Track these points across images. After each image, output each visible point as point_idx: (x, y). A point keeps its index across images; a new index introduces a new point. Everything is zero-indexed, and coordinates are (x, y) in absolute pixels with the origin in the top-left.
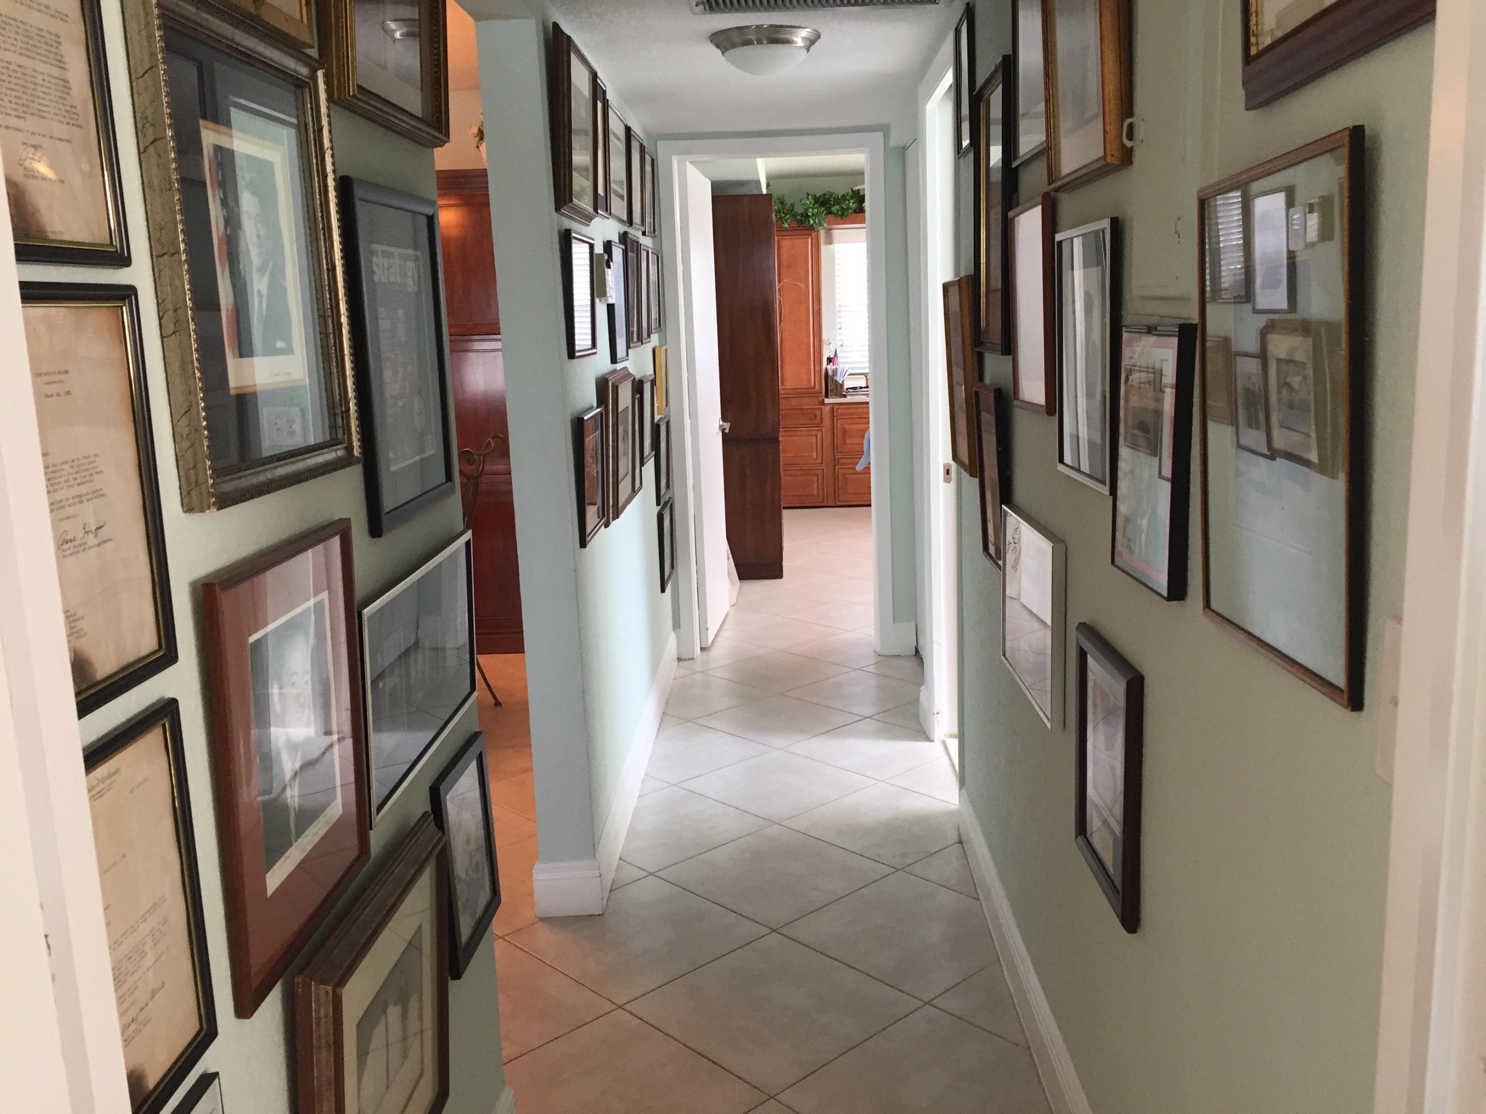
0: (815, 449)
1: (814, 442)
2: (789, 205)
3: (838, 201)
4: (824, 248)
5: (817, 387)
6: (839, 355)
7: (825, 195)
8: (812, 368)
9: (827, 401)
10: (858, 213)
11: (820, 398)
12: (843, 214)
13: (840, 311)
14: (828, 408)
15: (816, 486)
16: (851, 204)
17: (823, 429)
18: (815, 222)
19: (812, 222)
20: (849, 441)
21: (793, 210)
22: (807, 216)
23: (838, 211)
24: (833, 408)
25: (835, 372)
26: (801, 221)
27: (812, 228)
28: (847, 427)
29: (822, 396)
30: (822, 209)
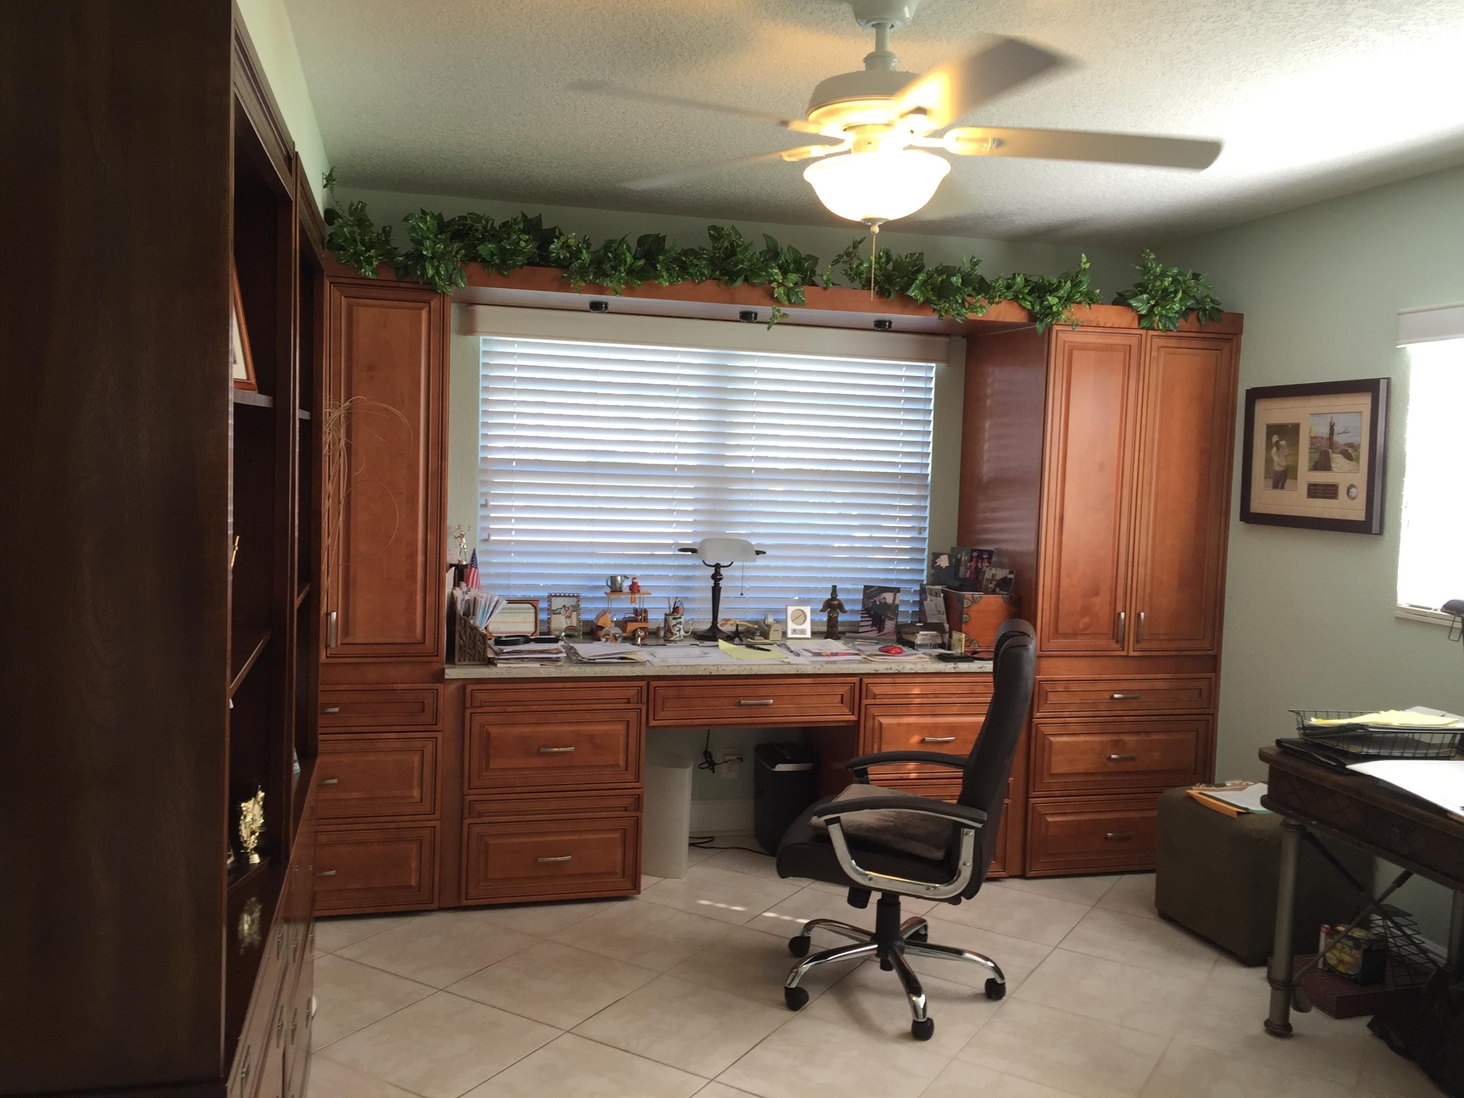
0: (416, 783)
1: (416, 764)
2: (377, 229)
3: (494, 235)
4: (456, 343)
5: (429, 642)
6: (479, 559)
7: (463, 218)
8: (419, 597)
9: (451, 673)
10: (538, 265)
11: (436, 667)
12: (503, 261)
13: (485, 471)
14: (452, 687)
15: (414, 864)
16: (523, 244)
17: (439, 736)
18: (438, 272)
19: (430, 272)
20: (495, 763)
21: (387, 242)
22: (419, 258)
23: (492, 254)
24: (464, 688)
25: (471, 608)
26: (406, 267)
27: (430, 287)
28: (494, 731)
29: (440, 662)
30: (456, 246)
